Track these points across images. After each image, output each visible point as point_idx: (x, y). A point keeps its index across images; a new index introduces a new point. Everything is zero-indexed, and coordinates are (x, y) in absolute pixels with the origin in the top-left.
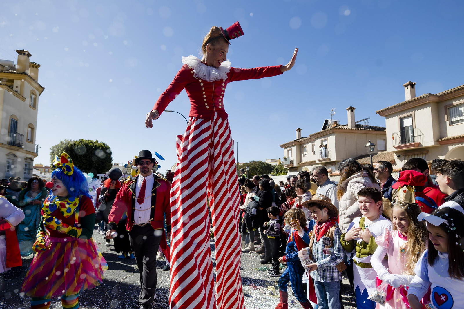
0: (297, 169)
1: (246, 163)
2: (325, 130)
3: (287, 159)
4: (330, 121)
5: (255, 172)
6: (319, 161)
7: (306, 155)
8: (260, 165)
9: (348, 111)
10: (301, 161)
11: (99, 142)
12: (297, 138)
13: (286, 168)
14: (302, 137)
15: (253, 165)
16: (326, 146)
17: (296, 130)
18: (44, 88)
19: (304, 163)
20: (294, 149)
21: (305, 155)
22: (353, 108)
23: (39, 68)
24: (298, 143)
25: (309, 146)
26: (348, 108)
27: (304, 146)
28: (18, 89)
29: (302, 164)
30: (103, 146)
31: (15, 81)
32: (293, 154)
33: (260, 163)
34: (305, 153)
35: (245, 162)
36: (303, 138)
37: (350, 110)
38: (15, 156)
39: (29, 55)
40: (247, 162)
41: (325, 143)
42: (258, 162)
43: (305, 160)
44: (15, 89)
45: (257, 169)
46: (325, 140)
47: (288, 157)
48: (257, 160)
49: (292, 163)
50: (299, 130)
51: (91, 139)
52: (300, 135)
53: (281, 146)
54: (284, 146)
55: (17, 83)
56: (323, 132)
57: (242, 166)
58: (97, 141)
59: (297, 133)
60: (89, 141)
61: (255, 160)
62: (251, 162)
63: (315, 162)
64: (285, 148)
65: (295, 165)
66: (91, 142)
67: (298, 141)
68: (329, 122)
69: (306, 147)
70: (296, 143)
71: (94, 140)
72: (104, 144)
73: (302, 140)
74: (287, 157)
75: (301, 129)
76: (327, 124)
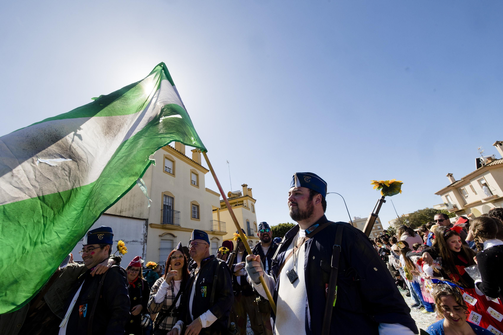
0: (465, 212)
1: (412, 214)
2: (480, 168)
3: (448, 204)
4: (481, 158)
5: (425, 220)
6: (485, 200)
7: (469, 197)
8: (428, 213)
9: (496, 146)
10: (465, 203)
11: (290, 223)
12: (452, 183)
13: (451, 213)
14: (456, 181)
15: (420, 214)
16: (485, 185)
17: (447, 176)
18: (256, 200)
19: (470, 205)
20: (452, 194)
21: (467, 196)
22: (500, 142)
23: (252, 190)
24: (453, 187)
25: (467, 188)
26: (494, 143)
27: (462, 188)
28: (246, 205)
29: (467, 206)
30: (292, 225)
31: (244, 201)
32: (452, 198)
33: (427, 211)
34: (466, 196)
35: (410, 213)
36: (458, 181)
37: (497, 145)
38: (252, 241)
39: (247, 186)
40: (413, 212)
41: (483, 182)
42: (424, 210)
43: (469, 201)
44: (245, 205)
45: (426, 217)
46: (482, 179)
47: (449, 202)
48: (422, 208)
49: (455, 207)
50: (450, 175)
51: (284, 223)
52: (453, 179)
53: (437, 194)
54: (441, 193)
55: (245, 202)
56: (478, 171)
57: (409, 217)
58: (289, 223)
59: (449, 178)
60: (283, 224)
61: (420, 209)
62: (416, 212)
63: (481, 201)
64: (441, 195)
65: (460, 208)
66: (285, 225)
67: (452, 185)
68: (482, 160)
69: (463, 189)
70: (450, 188)
71: (287, 223)
72: (293, 224)
73: (456, 183)
74: (447, 202)
75: (452, 173)
76: (480, 162)
